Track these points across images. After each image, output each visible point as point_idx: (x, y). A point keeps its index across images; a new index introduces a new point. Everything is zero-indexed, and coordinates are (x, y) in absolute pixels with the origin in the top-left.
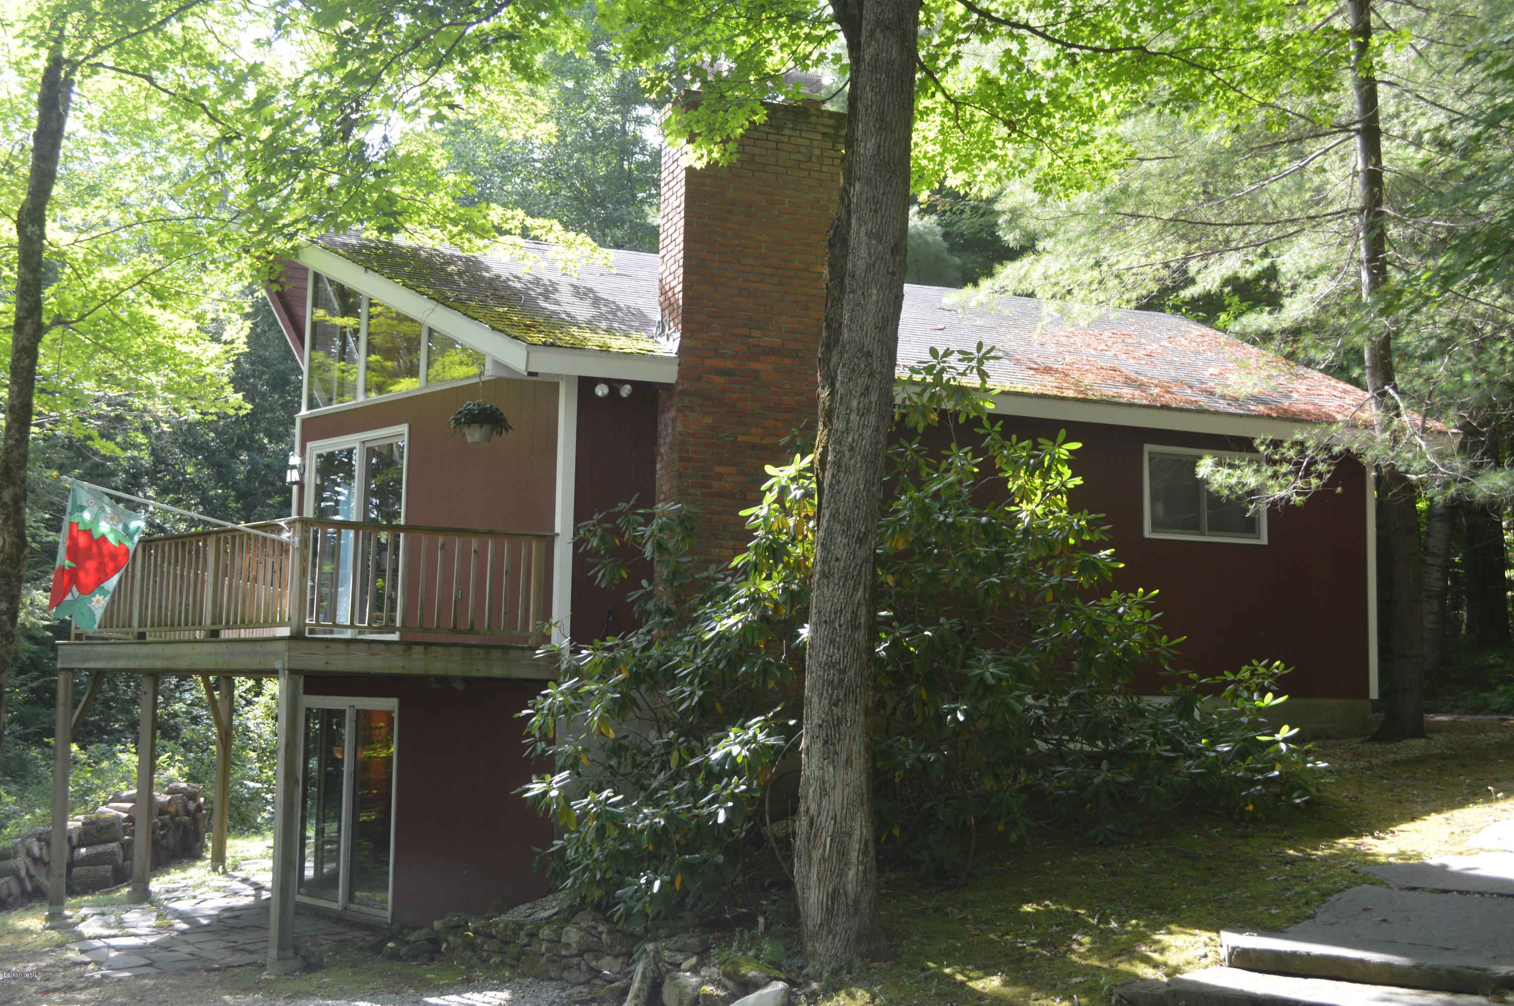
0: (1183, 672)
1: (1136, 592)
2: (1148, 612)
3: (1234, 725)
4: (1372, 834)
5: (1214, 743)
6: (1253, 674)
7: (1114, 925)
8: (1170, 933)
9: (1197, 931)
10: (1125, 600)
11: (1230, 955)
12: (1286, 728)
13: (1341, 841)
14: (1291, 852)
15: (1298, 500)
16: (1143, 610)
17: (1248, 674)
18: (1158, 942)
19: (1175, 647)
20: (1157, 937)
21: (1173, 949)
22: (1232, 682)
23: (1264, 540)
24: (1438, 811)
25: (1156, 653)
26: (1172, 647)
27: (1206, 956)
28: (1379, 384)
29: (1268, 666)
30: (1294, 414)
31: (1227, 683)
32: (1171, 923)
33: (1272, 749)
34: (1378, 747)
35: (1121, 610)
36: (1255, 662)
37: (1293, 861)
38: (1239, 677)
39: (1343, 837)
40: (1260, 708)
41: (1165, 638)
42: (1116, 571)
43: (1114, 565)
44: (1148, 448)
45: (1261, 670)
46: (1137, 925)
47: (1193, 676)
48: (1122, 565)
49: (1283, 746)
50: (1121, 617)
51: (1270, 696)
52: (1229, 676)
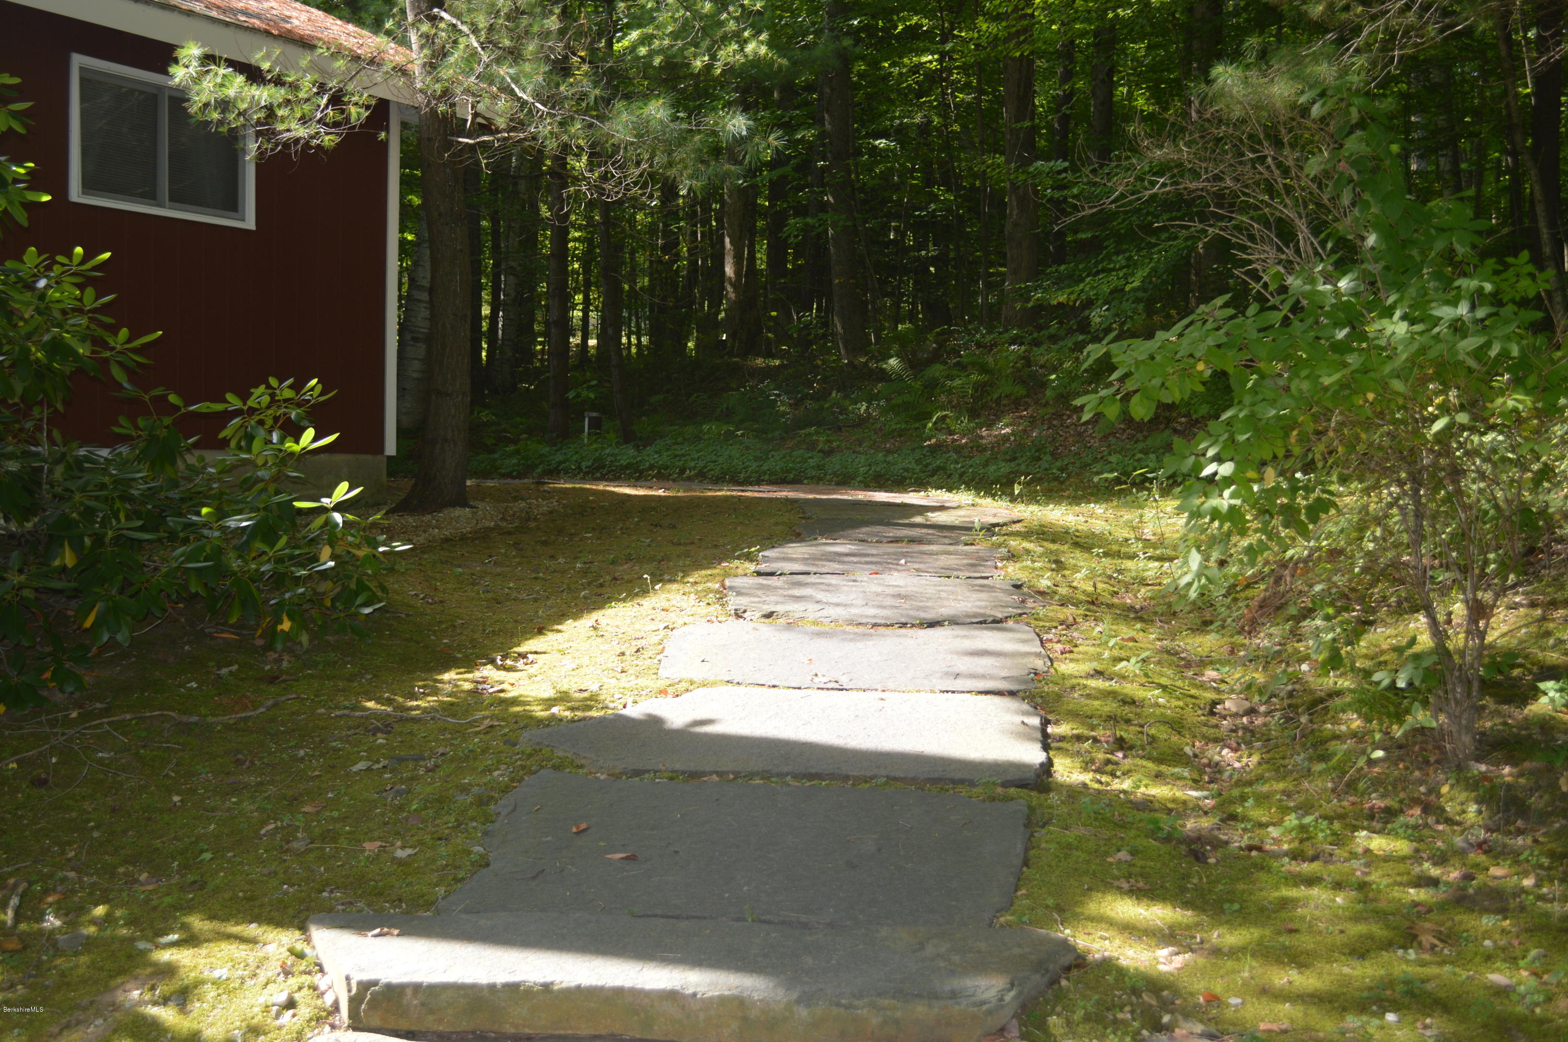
0: (158, 392)
1: (69, 254)
2: (90, 292)
3: (247, 484)
4: (492, 662)
5: (221, 514)
6: (273, 400)
7: (52, 921)
8: (191, 940)
9: (253, 929)
10: (49, 268)
11: (355, 1002)
12: (344, 486)
13: (446, 676)
14: (371, 704)
15: (329, 140)
16: (81, 287)
17: (266, 399)
18: (169, 971)
19: (142, 350)
20: (165, 956)
21: (210, 992)
22: (237, 413)
23: (249, 222)
24: (577, 615)
25: (106, 361)
26: (135, 351)
27: (291, 1004)
28: (424, 6)
29: (297, 387)
30: (302, 37)
31: (230, 415)
32: (189, 908)
33: (320, 520)
34: (411, 520)
35: (42, 283)
36: (273, 382)
37: (385, 725)
38: (251, 403)
39: (447, 669)
40: (292, 454)
41: (124, 333)
42: (32, 207)
43: (31, 196)
44: (78, 61)
45: (289, 394)
46: (108, 919)
47: (173, 398)
48: (46, 198)
49: (338, 517)
50: (42, 296)
51: (310, 433)
52: (233, 401)
